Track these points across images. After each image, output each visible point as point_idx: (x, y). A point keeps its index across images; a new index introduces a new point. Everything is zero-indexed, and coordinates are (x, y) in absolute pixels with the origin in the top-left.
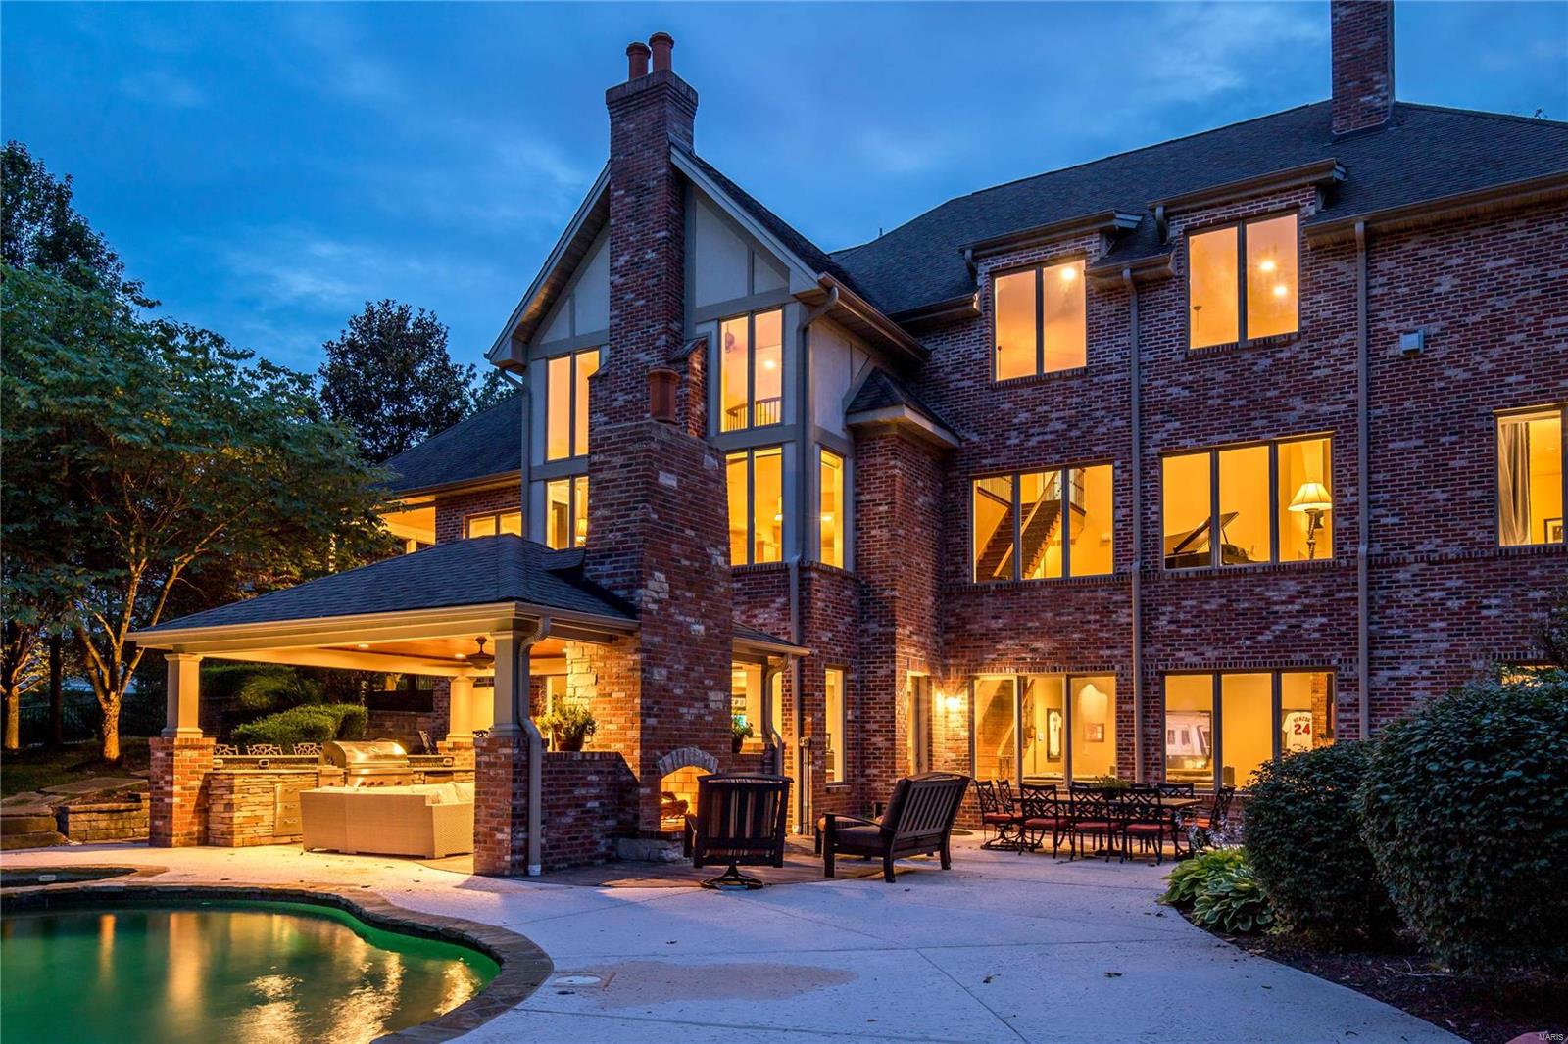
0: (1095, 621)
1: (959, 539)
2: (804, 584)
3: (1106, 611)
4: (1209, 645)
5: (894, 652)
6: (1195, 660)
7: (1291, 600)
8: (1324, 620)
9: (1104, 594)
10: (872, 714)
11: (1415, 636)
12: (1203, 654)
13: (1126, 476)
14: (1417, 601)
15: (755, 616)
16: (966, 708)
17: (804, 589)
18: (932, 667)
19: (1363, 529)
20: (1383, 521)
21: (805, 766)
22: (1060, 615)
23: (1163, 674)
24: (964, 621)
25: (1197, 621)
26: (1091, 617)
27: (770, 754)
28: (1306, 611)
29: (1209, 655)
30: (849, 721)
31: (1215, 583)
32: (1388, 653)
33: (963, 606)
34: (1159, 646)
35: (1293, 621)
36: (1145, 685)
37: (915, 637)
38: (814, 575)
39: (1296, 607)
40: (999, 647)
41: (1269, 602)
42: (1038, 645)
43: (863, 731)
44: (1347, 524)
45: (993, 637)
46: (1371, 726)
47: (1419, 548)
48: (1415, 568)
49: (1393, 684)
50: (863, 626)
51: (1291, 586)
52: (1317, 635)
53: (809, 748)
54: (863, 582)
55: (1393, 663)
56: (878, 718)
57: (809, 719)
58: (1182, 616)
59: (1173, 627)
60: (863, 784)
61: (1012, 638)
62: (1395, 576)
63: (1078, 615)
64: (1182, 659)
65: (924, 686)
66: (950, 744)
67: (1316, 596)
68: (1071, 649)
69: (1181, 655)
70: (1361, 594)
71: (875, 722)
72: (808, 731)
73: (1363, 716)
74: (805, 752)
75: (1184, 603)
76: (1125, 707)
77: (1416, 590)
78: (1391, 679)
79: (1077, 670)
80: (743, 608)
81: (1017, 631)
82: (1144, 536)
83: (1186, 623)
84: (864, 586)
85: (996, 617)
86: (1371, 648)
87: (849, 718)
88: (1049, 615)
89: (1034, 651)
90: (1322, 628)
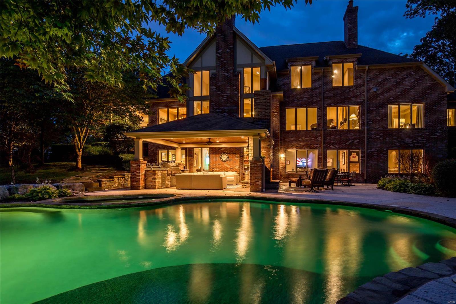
0: (313, 139)
1: (283, 121)
3: (316, 137)
4: (337, 145)
6: (334, 147)
7: (352, 137)
8: (358, 140)
9: (315, 134)
11: (374, 144)
12: (335, 146)
13: (320, 110)
14: (375, 137)
16: (285, 157)
19: (366, 124)
20: (369, 122)
22: (306, 138)
23: (327, 150)
24: (285, 138)
25: (334, 140)
26: (313, 138)
28: (355, 139)
31: (338, 133)
32: (370, 147)
34: (327, 145)
35: (352, 141)
36: (324, 152)
39: (353, 138)
40: (293, 144)
41: (348, 137)
42: (301, 144)
44: (363, 123)
45: (291, 142)
46: (367, 160)
47: (375, 128)
48: (375, 131)
49: (370, 153)
51: (352, 134)
52: (357, 143)
55: (371, 149)
58: (331, 139)
59: (329, 141)
61: (295, 142)
62: (371, 133)
63: (310, 138)
67: (357, 136)
69: (331, 146)
70: (366, 136)
73: (365, 158)
75: (332, 136)
76: (319, 157)
77: (375, 136)
78: (370, 152)
81: (297, 141)
82: (324, 122)
83: (332, 140)
85: (292, 138)
86: (367, 146)
88: (304, 138)
89: (300, 145)
90: (358, 142)
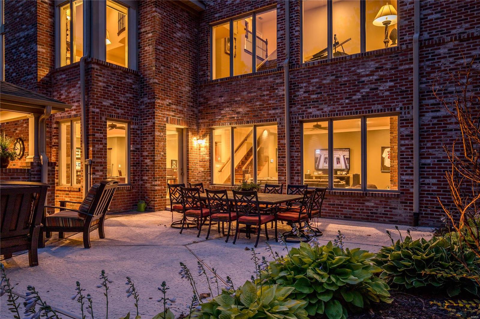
0: (267, 95)
1: (205, 58)
2: (88, 71)
3: (272, 89)
4: (325, 103)
5: (154, 113)
6: (318, 113)
7: (372, 74)
8: (392, 84)
9: (271, 80)
10: (145, 147)
11: (450, 89)
12: (322, 109)
13: (282, 12)
14: (452, 66)
15: (70, 92)
16: (208, 144)
17: (88, 75)
18: (188, 123)
19: (417, 24)
20: (429, 17)
21: (89, 175)
22: (250, 93)
23: (301, 122)
24: (207, 100)
25: (319, 91)
26: (265, 93)
27: (37, 168)
28: (381, 79)
29: (325, 109)
30: (131, 151)
31: (329, 68)
32: (432, 101)
33: (207, 92)
34: (299, 106)
35: (373, 86)
36: (291, 129)
37: (174, 106)
38: (96, 66)
39: (375, 77)
40: (223, 112)
41: (359, 76)
42: (240, 110)
43: (142, 156)
44: (406, 22)
45: (219, 107)
46: (421, 148)
47: (454, 32)
48: (451, 45)
49: (435, 121)
50: (142, 100)
51: (372, 65)
52: (387, 93)
53: (91, 165)
54: (142, 76)
55: (436, 107)
56: (148, 149)
57: (91, 149)
58: (311, 88)
59: (306, 95)
60: (142, 185)
61: (228, 107)
62: (437, 52)
63: (259, 92)
64: (311, 113)
65: (185, 133)
66: (201, 164)
67: (387, 70)
68: (256, 111)
69: (310, 110)
70: (415, 65)
71: (146, 151)
72: (91, 156)
73: (415, 142)
74: (89, 167)
75: (312, 81)
76: (282, 142)
77: (451, 59)
78: (434, 118)
79: (258, 122)
80: (66, 88)
81: (231, 103)
82: (291, 44)
83: (313, 92)
84: (142, 78)
85: (221, 97)
86: (421, 100)
87: (132, 149)
88: (245, 93)
89: (238, 113)
90: (390, 89)
